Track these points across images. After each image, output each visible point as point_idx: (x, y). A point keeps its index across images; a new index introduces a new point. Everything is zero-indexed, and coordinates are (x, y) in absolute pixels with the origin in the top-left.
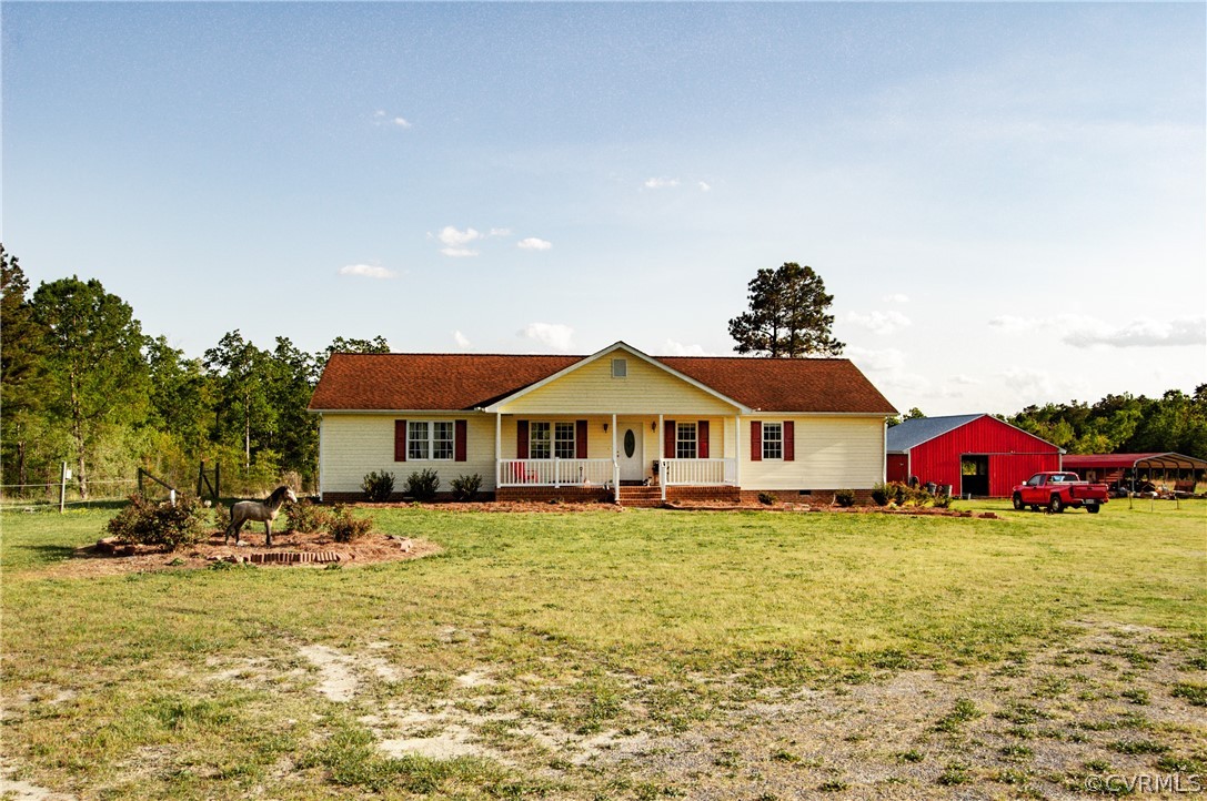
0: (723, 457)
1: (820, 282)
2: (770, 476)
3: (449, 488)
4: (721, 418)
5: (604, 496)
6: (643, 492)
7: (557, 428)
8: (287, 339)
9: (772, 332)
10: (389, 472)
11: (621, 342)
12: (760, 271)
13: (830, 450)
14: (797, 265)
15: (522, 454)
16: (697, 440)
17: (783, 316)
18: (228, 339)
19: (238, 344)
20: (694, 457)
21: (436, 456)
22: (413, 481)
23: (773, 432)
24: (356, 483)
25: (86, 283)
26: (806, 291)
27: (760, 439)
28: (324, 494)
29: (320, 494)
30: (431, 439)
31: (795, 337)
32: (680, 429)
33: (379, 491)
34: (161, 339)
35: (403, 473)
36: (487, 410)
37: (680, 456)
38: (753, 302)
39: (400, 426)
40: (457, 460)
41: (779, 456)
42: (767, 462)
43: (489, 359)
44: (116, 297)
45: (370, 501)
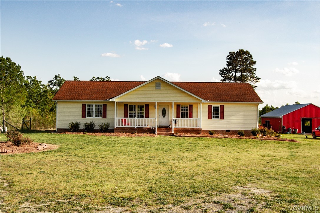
0: (197, 118)
1: (251, 56)
2: (214, 125)
3: (98, 127)
4: (197, 104)
5: (152, 131)
6: (166, 130)
7: (138, 107)
8: (77, 77)
9: (234, 74)
10: (78, 122)
11: (158, 76)
12: (230, 53)
13: (237, 115)
14: (243, 50)
15: (126, 116)
16: (188, 112)
17: (239, 68)
18: (56, 77)
19: (59, 79)
20: (187, 118)
21: (96, 116)
22: (86, 125)
23: (216, 109)
24: (66, 126)
25: (6, 59)
26: (246, 59)
27: (211, 111)
28: (58, 129)
29: (56, 129)
30: (94, 110)
31: (242, 75)
32: (182, 108)
33: (75, 128)
34: (35, 77)
35: (83, 122)
36: (111, 100)
37: (182, 117)
38: (228, 63)
39: (84, 106)
40: (103, 118)
41: (218, 118)
42: (214, 120)
43: (119, 82)
44: (14, 63)
45: (71, 132)
